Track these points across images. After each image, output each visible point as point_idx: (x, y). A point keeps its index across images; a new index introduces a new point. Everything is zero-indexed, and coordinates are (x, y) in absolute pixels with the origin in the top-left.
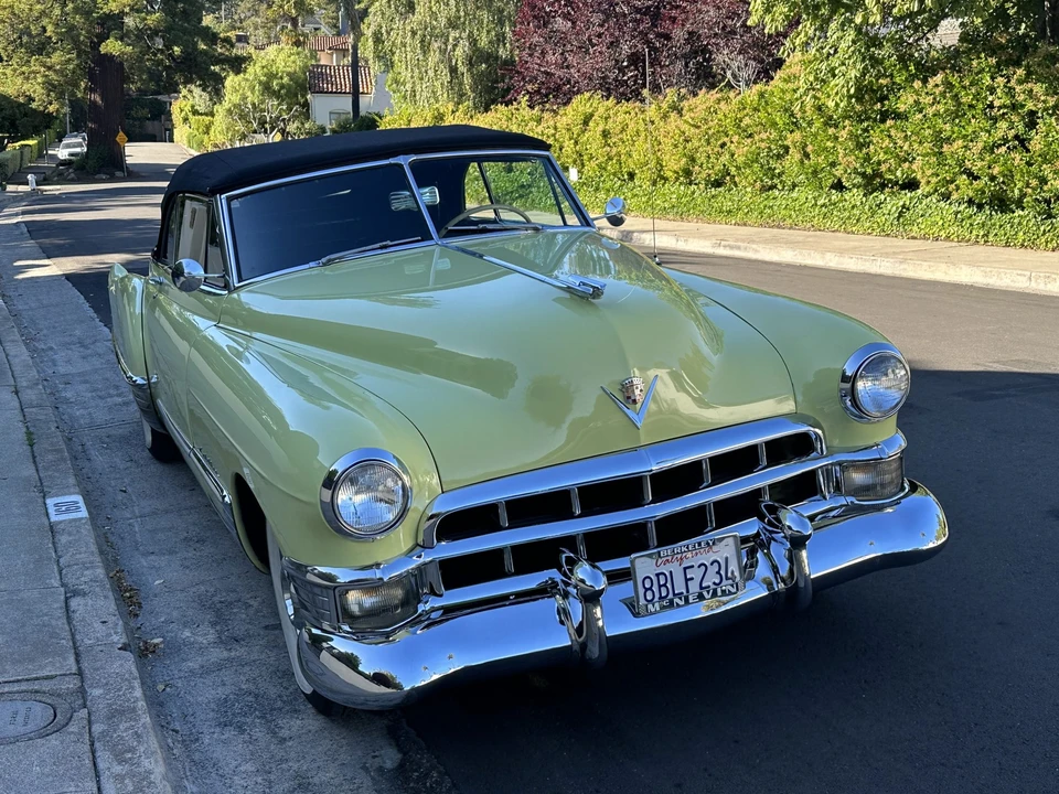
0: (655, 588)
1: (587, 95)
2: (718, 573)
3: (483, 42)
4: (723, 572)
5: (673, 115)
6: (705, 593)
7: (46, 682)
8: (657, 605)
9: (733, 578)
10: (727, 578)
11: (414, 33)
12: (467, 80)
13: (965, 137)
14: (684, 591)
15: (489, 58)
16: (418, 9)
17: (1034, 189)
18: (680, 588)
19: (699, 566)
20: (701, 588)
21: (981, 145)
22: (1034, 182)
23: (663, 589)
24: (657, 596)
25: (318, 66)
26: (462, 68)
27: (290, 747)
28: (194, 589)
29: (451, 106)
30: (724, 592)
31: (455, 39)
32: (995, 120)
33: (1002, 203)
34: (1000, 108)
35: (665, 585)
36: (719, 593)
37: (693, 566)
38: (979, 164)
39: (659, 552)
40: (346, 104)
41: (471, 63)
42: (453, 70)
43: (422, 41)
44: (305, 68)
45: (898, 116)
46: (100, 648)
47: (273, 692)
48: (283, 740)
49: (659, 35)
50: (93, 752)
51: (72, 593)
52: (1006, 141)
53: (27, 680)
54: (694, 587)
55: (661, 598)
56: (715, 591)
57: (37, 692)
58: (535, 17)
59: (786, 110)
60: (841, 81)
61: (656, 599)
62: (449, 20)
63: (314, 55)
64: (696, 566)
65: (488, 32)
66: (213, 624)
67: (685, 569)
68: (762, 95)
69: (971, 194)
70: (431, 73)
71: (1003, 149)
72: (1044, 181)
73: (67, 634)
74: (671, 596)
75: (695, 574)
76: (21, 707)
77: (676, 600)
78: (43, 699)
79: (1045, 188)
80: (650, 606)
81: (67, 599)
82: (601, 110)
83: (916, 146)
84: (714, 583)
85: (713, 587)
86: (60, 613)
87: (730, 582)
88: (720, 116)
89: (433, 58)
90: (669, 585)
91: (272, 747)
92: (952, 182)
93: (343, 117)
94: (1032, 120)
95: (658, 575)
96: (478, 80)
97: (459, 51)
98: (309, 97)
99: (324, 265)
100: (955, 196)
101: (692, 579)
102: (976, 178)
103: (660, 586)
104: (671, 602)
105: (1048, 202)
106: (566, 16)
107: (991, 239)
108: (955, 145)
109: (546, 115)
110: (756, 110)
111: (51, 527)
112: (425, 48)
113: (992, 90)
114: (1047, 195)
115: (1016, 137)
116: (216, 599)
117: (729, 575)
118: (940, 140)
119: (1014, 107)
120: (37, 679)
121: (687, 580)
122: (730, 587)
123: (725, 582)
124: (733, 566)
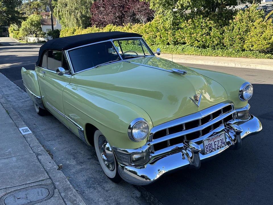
0: (208, 148)
1: (110, 25)
2: (221, 142)
3: (83, 13)
4: (222, 142)
5: (130, 29)
6: (219, 148)
7: (42, 182)
8: (209, 152)
10: (223, 143)
11: (68, 11)
12: (80, 22)
13: (196, 33)
14: (214, 148)
15: (85, 16)
16: (68, 5)
17: (211, 44)
20: (218, 146)
21: (200, 34)
22: (211, 42)
23: (210, 148)
24: (209, 150)
25: (43, 19)
26: (79, 19)
27: (110, 192)
28: (65, 150)
29: (77, 28)
31: (77, 12)
32: (202, 29)
33: (204, 47)
34: (204, 26)
35: (210, 147)
36: (222, 147)
37: (216, 141)
38: (200, 39)
39: (209, 139)
40: (50, 27)
41: (81, 18)
42: (77, 19)
43: (70, 13)
44: (40, 20)
45: (181, 28)
46: (52, 170)
47: (98, 177)
48: (107, 191)
49: (125, 12)
50: (65, 202)
51: (38, 155)
52: (205, 33)
53: (37, 182)
54: (216, 146)
55: (210, 150)
57: (41, 185)
58: (96, 7)
59: (156, 28)
60: (169, 21)
62: (75, 8)
63: (42, 16)
65: (84, 11)
66: (74, 159)
67: (214, 142)
68: (150, 24)
69: (198, 45)
70: (72, 20)
71: (205, 35)
72: (213, 42)
73: (41, 167)
74: (212, 149)
75: (217, 143)
76: (39, 190)
77: (213, 150)
78: (44, 187)
79: (214, 43)
80: (207, 152)
81: (37, 156)
82: (113, 28)
83: (185, 35)
84: (221, 145)
86: (37, 161)
88: (141, 29)
89: (72, 17)
90: (211, 146)
91: (105, 193)
92: (194, 42)
93: (50, 30)
94: (210, 29)
95: (209, 144)
96: (83, 21)
97: (78, 15)
98: (41, 26)
99: (96, 67)
100: (195, 46)
101: (216, 144)
102: (199, 41)
103: (209, 147)
104: (212, 150)
105: (214, 46)
106: (103, 7)
107: (202, 54)
108: (194, 35)
109: (100, 29)
110: (149, 28)
111: (24, 136)
112: (70, 14)
113: (202, 23)
114: (214, 45)
115: (207, 33)
116: (72, 152)
118: (191, 34)
119: (207, 26)
120: (39, 181)
121: (215, 145)
122: (224, 146)
123: (223, 144)
124: (224, 140)
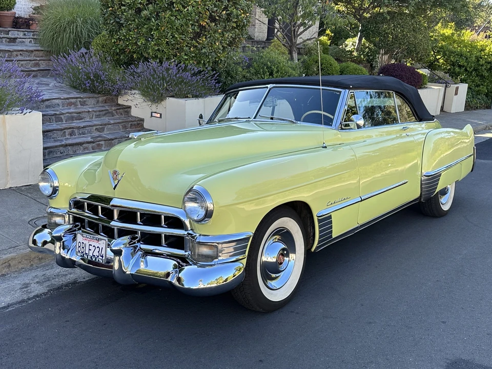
0: (81, 247)
2: (99, 252)
4: (100, 252)
6: (93, 258)
9: (102, 257)
10: (101, 256)
18: (87, 252)
19: (94, 246)
20: (93, 255)
24: (81, 251)
36: (97, 259)
39: (83, 234)
54: (91, 253)
67: (90, 245)
75: (92, 249)
80: (79, 253)
85: (96, 256)
87: (101, 258)
90: (84, 248)
95: (83, 243)
104: (84, 254)
121: (90, 250)
122: (100, 260)
123: (100, 257)
124: (103, 252)
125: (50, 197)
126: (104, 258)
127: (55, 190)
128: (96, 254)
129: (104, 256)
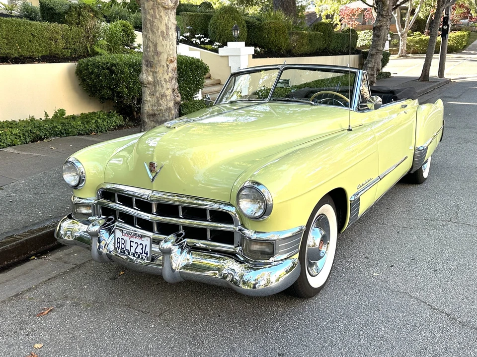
0: (121, 243)
2: (142, 249)
4: (144, 249)
6: (135, 255)
9: (147, 254)
10: (145, 253)
18: (128, 248)
19: (136, 243)
20: (135, 252)
30: (142, 258)
37: (133, 242)
39: (123, 230)
54: (133, 250)
55: (122, 248)
56: (139, 255)
61: (120, 248)
64: (135, 242)
67: (131, 241)
74: (125, 249)
75: (135, 246)
77: (126, 252)
80: (118, 249)
85: (139, 253)
87: (145, 255)
90: (125, 244)
95: (122, 239)
103: (122, 244)
104: (124, 251)
117: (146, 252)
121: (131, 246)
122: (144, 257)
123: (143, 254)
124: (148, 250)
125: (76, 187)
126: (148, 256)
127: (81, 180)
128: (139, 250)
129: (149, 253)
